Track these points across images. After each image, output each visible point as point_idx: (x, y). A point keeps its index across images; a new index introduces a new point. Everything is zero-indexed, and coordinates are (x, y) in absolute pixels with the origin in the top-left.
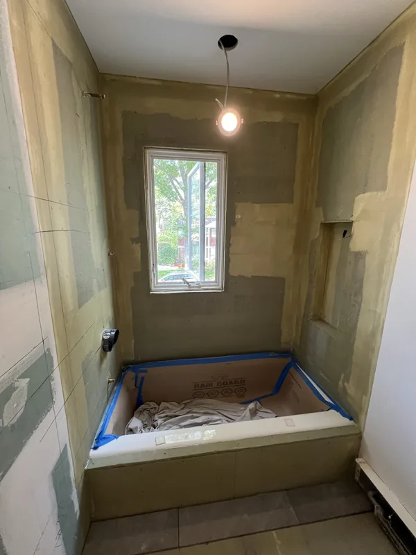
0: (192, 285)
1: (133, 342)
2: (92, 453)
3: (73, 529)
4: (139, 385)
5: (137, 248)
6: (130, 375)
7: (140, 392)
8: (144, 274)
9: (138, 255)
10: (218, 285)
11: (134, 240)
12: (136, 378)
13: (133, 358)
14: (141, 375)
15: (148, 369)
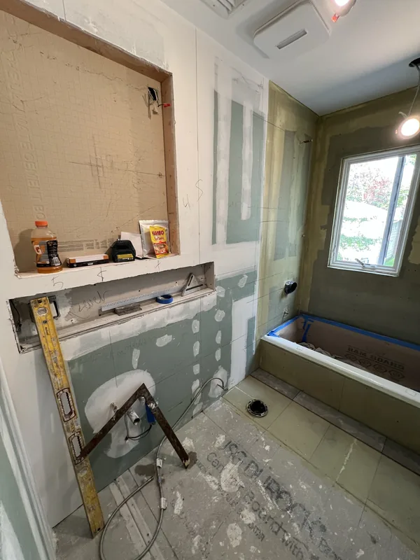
0: (366, 266)
1: (309, 299)
2: (266, 336)
3: (251, 357)
4: (306, 328)
5: (324, 232)
6: (301, 319)
7: (305, 334)
8: (325, 252)
9: (324, 238)
10: (395, 271)
11: (322, 227)
12: (305, 323)
13: (306, 310)
14: (308, 322)
15: (315, 321)
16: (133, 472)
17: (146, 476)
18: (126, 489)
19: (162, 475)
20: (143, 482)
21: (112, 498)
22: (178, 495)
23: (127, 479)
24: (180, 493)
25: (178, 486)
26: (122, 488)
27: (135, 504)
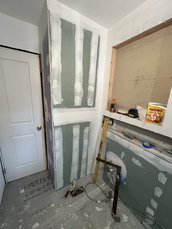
16: (109, 190)
17: (108, 195)
18: (104, 188)
19: (109, 202)
20: (106, 194)
21: (102, 184)
22: (102, 209)
23: (107, 188)
24: (103, 210)
25: (105, 209)
26: (105, 187)
27: (99, 192)
